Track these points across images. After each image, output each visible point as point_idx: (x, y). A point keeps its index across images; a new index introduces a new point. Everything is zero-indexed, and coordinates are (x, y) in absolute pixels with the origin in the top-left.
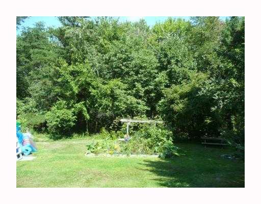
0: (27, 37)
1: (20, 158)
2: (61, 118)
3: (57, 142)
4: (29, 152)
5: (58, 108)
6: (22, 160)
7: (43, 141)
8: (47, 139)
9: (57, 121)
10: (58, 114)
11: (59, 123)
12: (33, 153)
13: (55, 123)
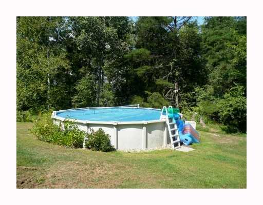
0: (209, 24)
1: (177, 147)
2: (234, 107)
3: (229, 136)
4: (188, 142)
5: (233, 95)
6: (179, 150)
7: (213, 132)
8: (219, 130)
9: (229, 111)
10: (231, 102)
11: (232, 113)
12: (194, 144)
13: (226, 113)
